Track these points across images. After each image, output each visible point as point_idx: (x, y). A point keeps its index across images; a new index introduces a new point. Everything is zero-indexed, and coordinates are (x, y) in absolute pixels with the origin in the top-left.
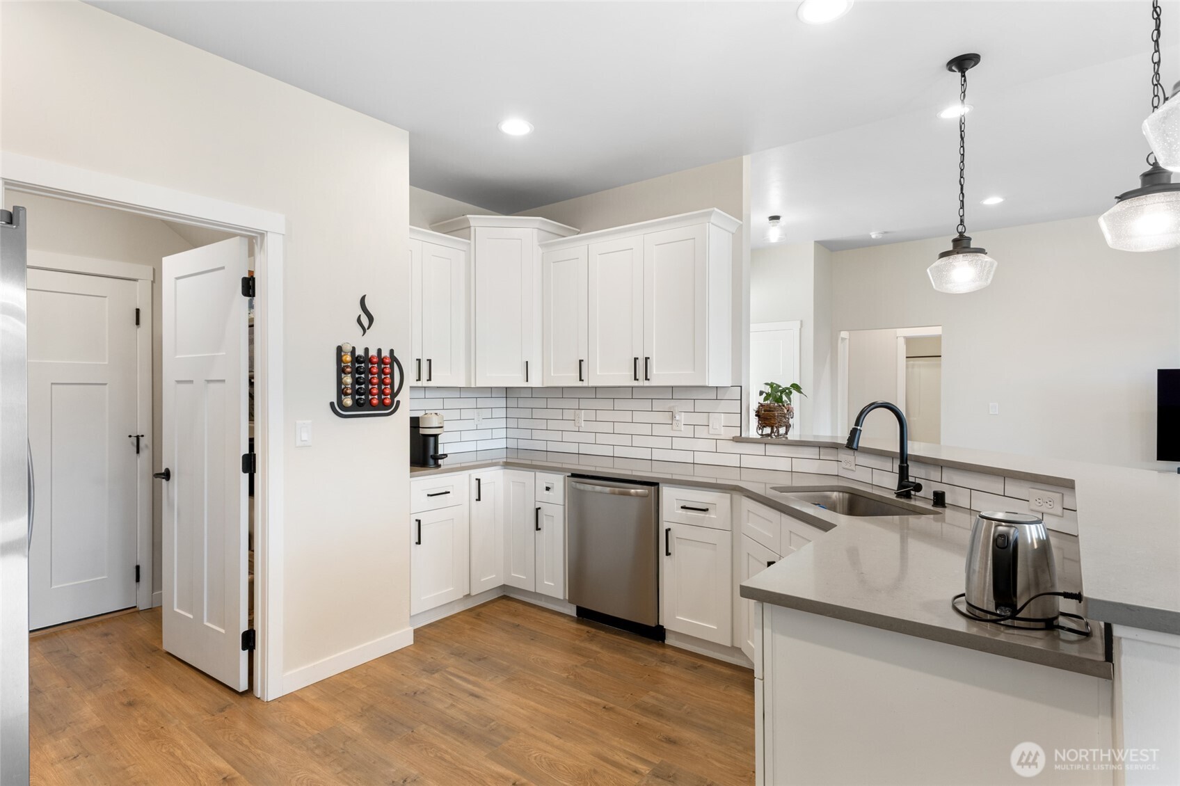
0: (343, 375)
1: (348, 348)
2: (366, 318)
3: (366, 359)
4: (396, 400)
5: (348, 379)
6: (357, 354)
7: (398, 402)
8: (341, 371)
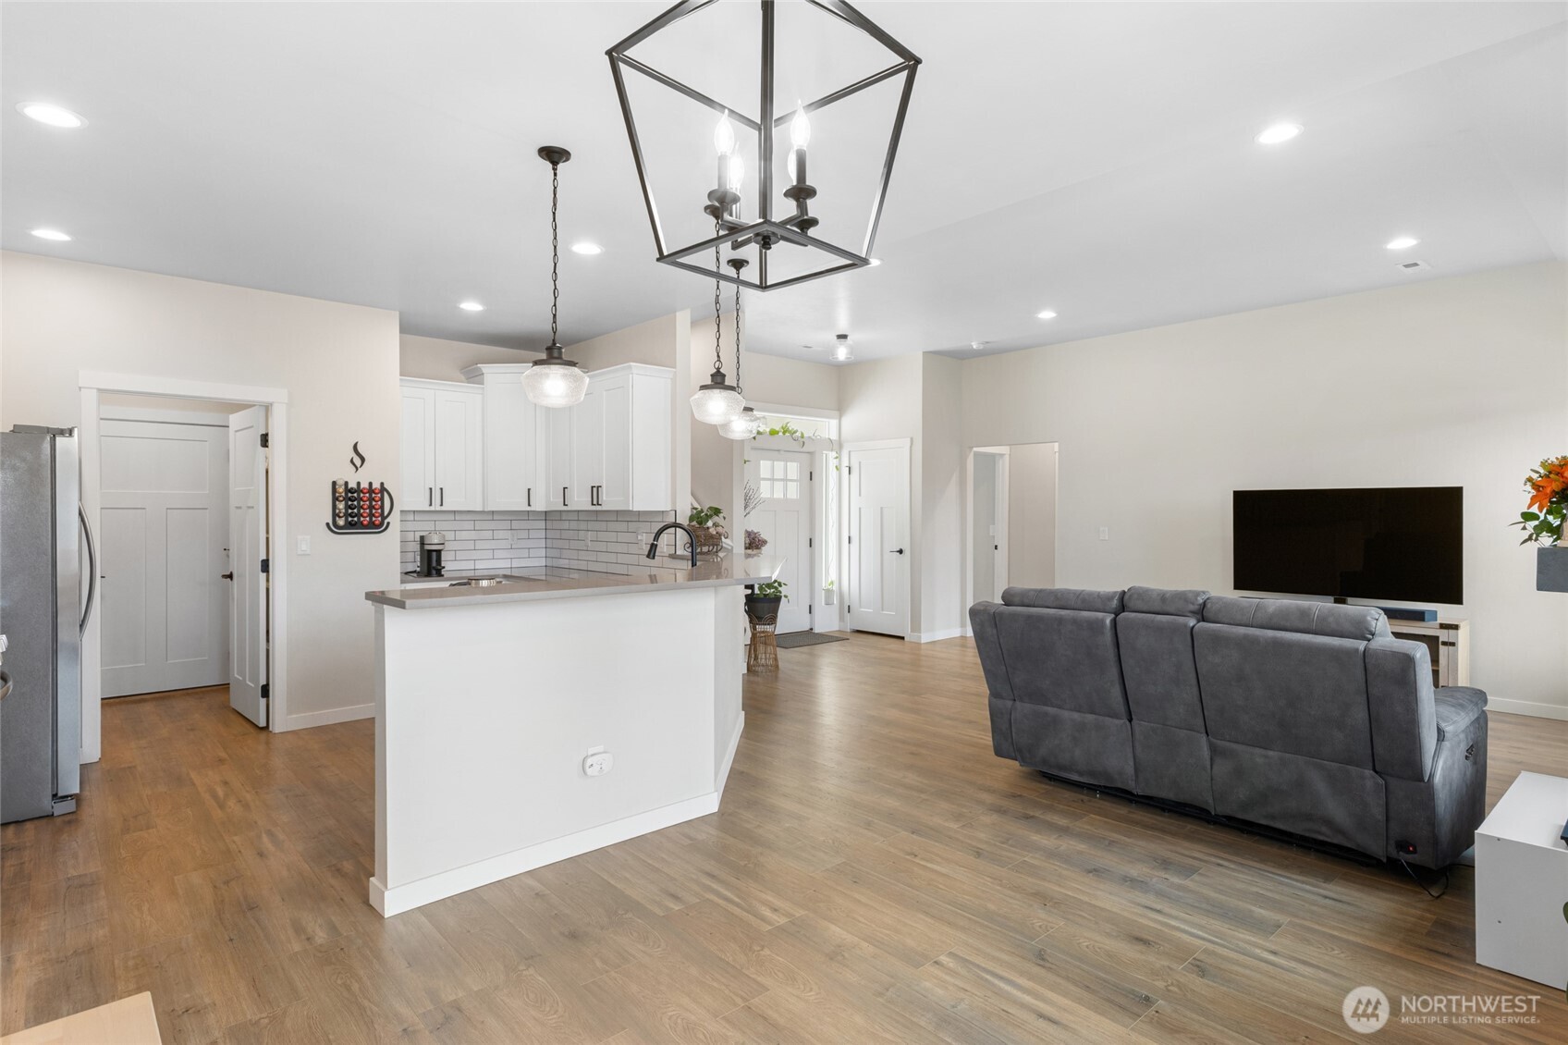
0: (337, 503)
1: (341, 482)
2: (359, 458)
3: (358, 490)
4: (386, 521)
5: (341, 506)
6: (350, 486)
7: (388, 523)
8: (335, 499)
